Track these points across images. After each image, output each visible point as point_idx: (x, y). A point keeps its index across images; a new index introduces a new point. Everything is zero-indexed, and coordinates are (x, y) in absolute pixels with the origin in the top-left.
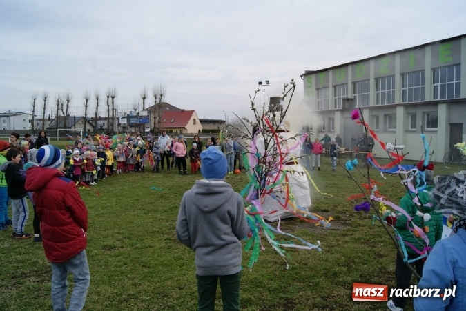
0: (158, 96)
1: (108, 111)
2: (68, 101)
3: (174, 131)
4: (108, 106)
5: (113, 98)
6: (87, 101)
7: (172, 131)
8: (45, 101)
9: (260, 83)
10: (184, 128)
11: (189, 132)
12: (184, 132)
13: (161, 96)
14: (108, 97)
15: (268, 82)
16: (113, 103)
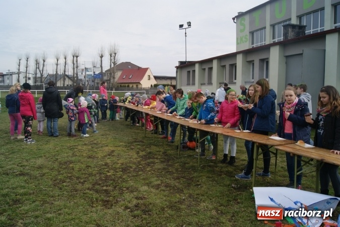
0: (113, 55)
1: (74, 69)
2: (44, 61)
3: (131, 85)
4: (74, 64)
5: (77, 57)
6: (57, 60)
7: (128, 86)
8: (27, 61)
9: (181, 26)
10: (139, 83)
11: (143, 86)
12: (139, 86)
13: (115, 54)
14: (74, 57)
15: (189, 24)
16: (77, 61)
